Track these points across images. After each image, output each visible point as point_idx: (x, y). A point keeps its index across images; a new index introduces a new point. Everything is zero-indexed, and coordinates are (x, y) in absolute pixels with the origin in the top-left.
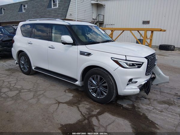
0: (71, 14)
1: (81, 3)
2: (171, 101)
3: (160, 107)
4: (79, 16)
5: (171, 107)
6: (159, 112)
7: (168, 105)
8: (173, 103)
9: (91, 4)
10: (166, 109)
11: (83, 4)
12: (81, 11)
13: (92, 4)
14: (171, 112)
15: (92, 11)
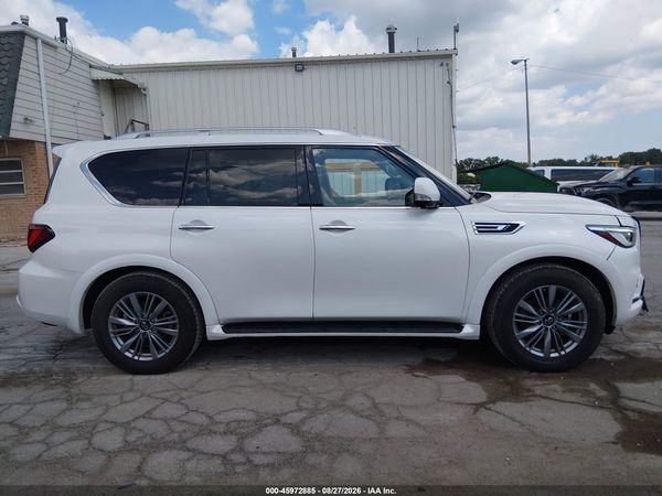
0: (26, 119)
1: (59, 77)
4: (56, 126)
9: (90, 82)
11: (64, 79)
12: (61, 106)
13: (97, 82)
15: (98, 109)
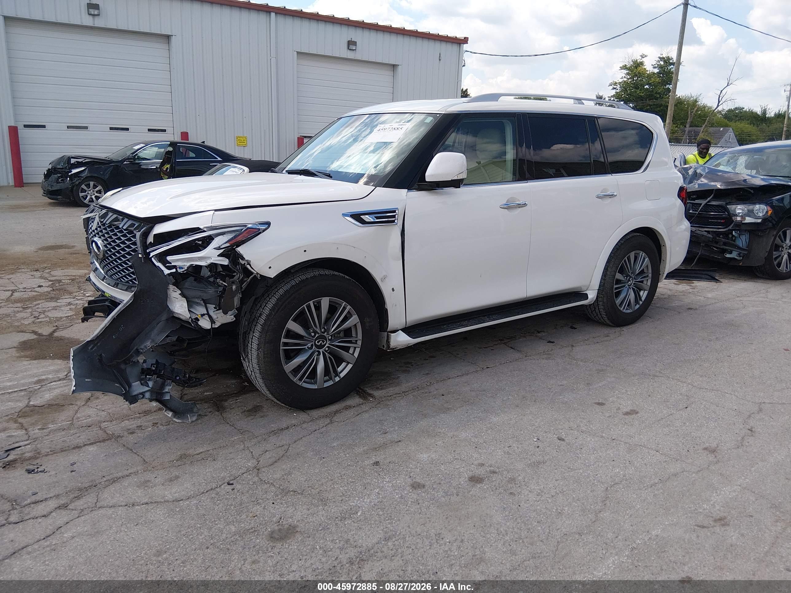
2: (33, 424)
3: (55, 389)
5: (21, 405)
6: (44, 377)
7: (34, 406)
8: (20, 420)
10: (31, 393)
14: (9, 393)
